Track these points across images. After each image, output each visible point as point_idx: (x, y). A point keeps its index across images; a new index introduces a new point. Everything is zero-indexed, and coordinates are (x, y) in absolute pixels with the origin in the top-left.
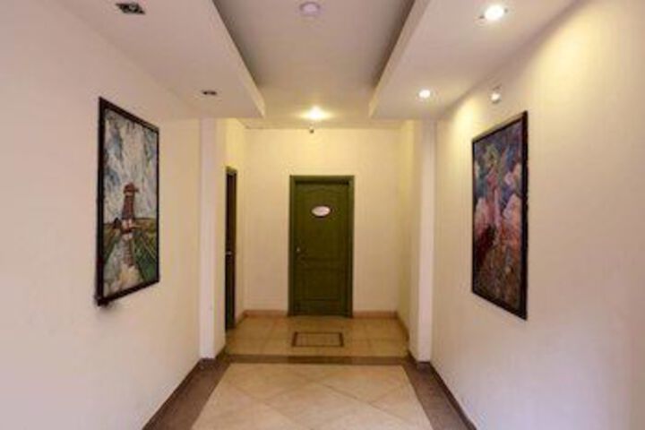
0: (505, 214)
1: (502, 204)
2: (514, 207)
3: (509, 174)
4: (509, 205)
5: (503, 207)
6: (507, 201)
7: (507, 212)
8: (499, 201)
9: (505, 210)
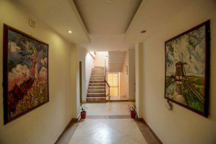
0: (40, 73)
1: (39, 69)
2: (43, 70)
3: (42, 59)
4: (42, 70)
5: (39, 70)
6: (41, 68)
7: (41, 72)
8: (37, 68)
9: (40, 72)
